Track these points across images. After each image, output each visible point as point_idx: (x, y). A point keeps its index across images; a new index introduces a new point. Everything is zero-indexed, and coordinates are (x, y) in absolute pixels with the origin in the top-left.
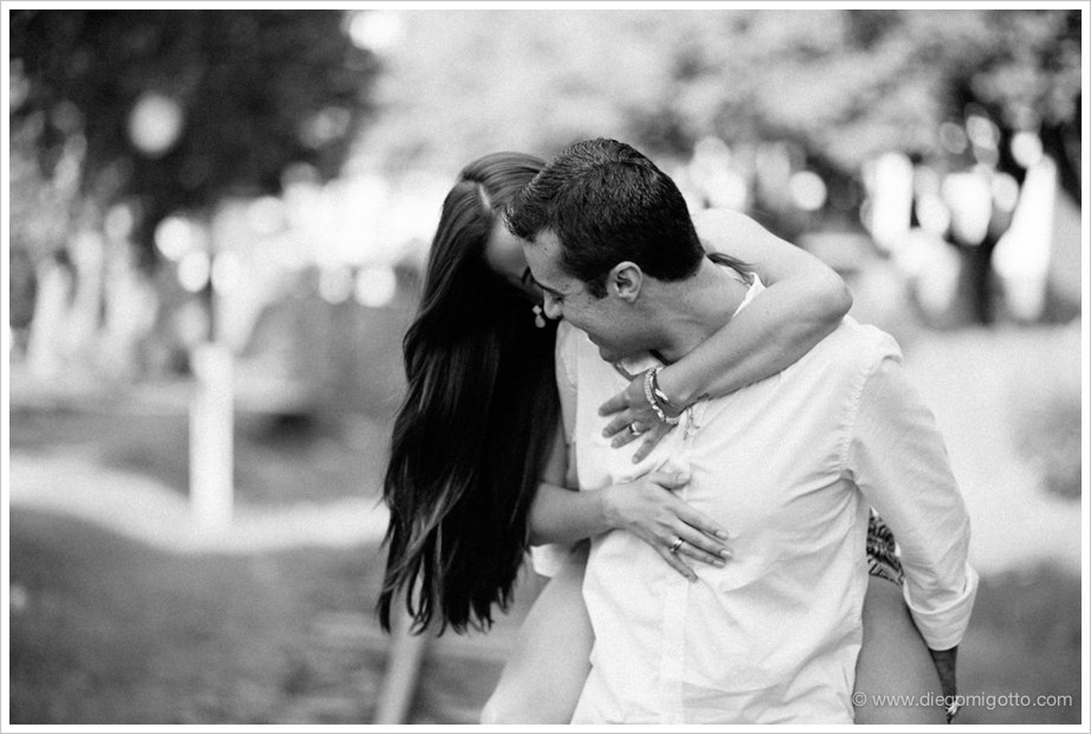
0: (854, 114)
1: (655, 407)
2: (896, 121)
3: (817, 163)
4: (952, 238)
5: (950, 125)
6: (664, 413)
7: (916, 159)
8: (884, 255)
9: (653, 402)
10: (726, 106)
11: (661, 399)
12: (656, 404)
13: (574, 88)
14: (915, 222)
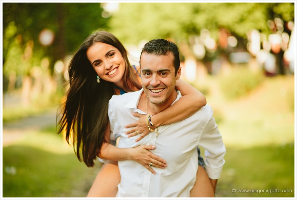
0: (242, 20)
1: (148, 126)
2: (253, 21)
3: (233, 34)
4: (272, 52)
5: (269, 21)
6: (151, 128)
7: (260, 31)
8: (254, 57)
9: (148, 125)
10: (208, 20)
11: (151, 124)
12: (149, 126)
13: (166, 18)
14: (262, 48)
